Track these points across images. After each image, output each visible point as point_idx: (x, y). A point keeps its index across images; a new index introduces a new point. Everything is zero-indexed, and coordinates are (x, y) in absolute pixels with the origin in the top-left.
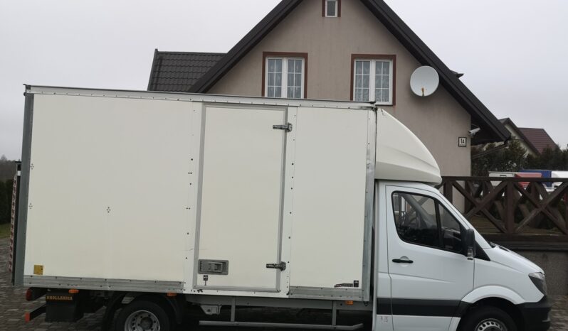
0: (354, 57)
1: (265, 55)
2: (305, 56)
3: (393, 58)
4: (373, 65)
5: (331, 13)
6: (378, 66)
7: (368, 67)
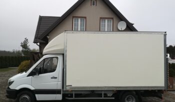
0: (101, 18)
1: (73, 17)
2: (85, 18)
3: (113, 18)
4: (106, 21)
5: (94, 4)
6: (108, 21)
7: (105, 21)
